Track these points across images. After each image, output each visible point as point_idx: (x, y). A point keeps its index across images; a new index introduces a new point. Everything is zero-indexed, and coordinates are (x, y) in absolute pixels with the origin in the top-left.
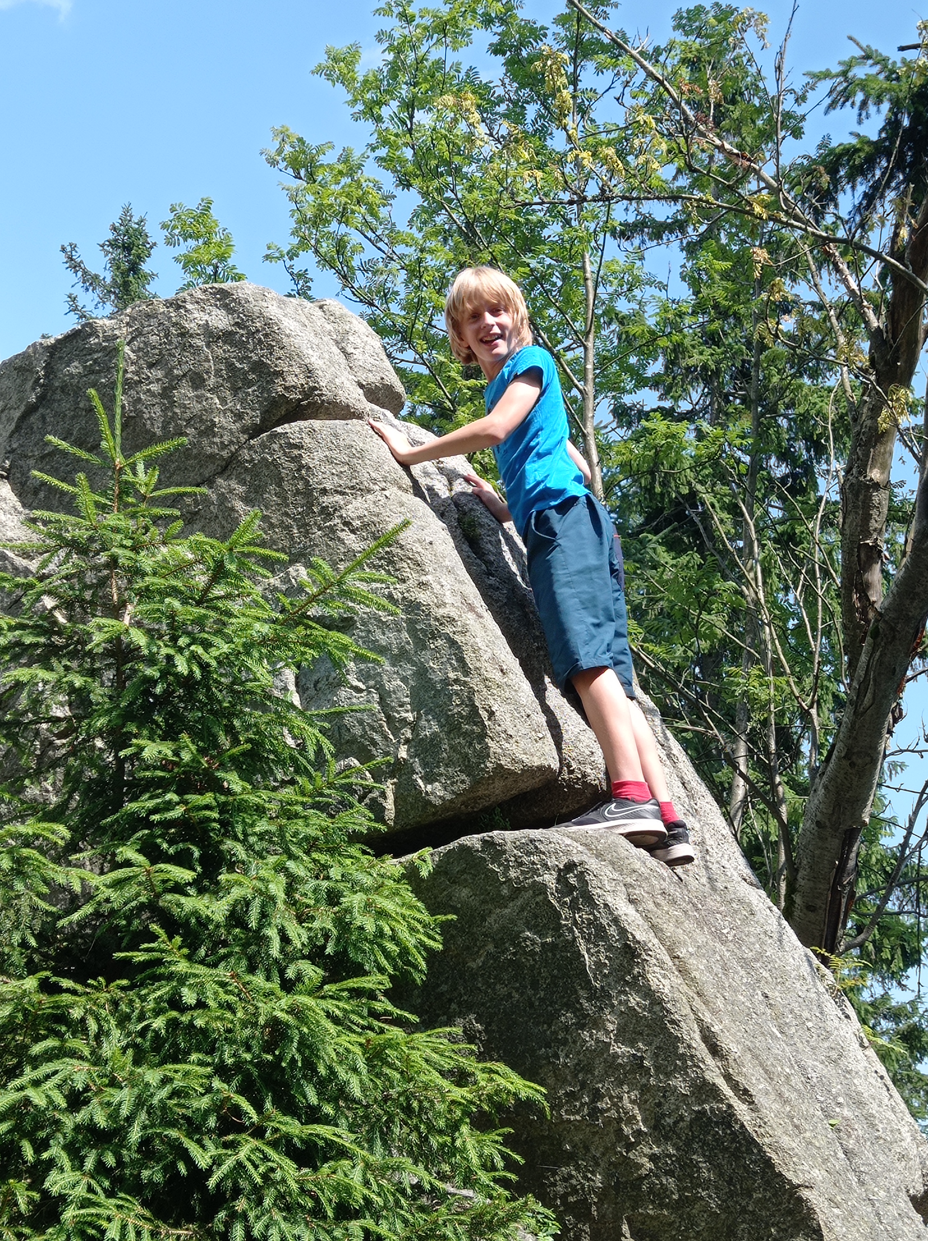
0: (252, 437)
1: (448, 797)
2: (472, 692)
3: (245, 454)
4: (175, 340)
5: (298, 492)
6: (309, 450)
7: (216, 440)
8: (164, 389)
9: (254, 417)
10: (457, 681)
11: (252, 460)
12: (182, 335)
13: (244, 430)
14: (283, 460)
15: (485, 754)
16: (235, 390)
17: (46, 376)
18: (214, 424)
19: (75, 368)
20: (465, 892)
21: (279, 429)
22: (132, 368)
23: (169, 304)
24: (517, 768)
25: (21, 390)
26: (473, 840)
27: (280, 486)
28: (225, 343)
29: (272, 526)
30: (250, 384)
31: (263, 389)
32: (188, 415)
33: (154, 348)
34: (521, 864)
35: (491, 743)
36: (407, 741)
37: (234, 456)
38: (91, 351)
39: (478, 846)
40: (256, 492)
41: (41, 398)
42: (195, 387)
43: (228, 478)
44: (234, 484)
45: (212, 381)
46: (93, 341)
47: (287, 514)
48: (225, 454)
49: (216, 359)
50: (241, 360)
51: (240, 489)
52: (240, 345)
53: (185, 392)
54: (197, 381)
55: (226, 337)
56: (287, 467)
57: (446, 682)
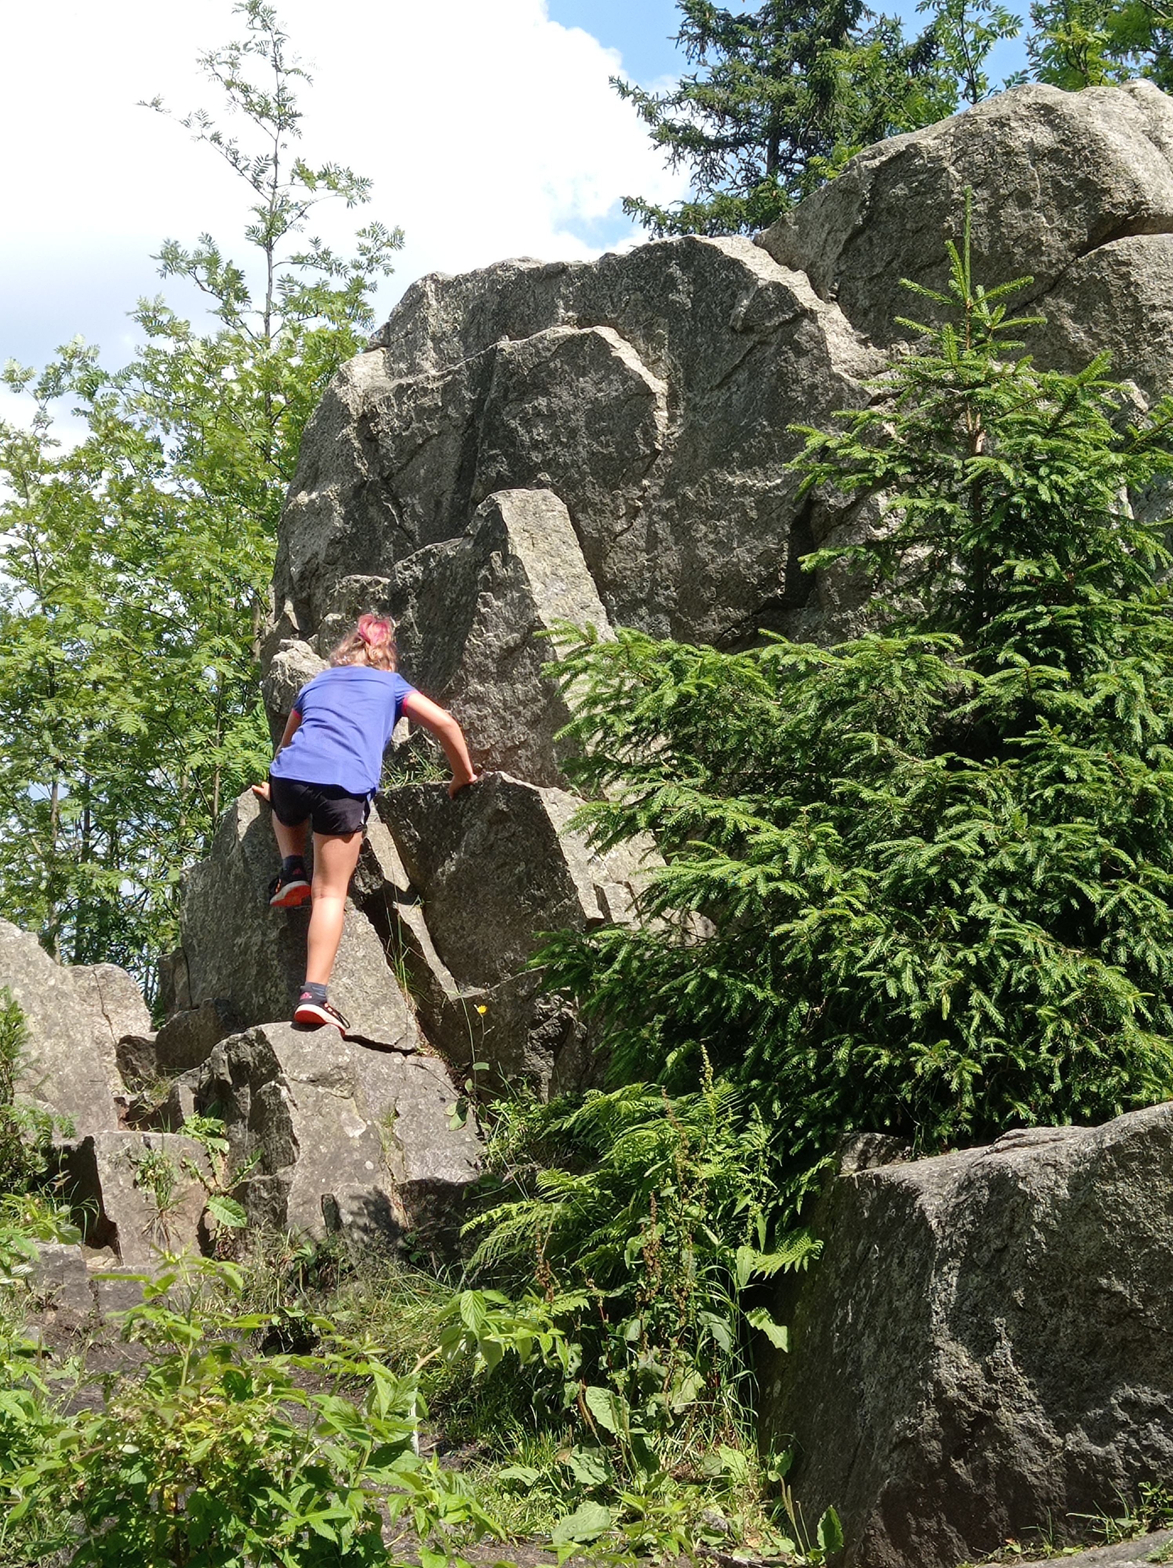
0: (1079, 255)
3: (1074, 273)
4: (1000, 159)
5: (1127, 309)
6: (1137, 266)
7: (1044, 259)
8: (991, 209)
9: (1081, 235)
11: (1081, 278)
12: (1008, 154)
13: (1072, 248)
14: (1111, 278)
16: (1062, 209)
17: (872, 198)
18: (1041, 243)
19: (900, 190)
21: (1107, 247)
22: (958, 189)
23: (994, 122)
25: (846, 213)
27: (1109, 303)
28: (1051, 160)
29: (1101, 343)
30: (1077, 202)
31: (1090, 207)
32: (1015, 234)
33: (980, 167)
37: (1062, 274)
38: (916, 172)
40: (1085, 309)
41: (868, 220)
42: (1022, 207)
43: (1057, 296)
44: (1062, 302)
45: (1038, 200)
46: (918, 162)
47: (1116, 331)
48: (1053, 272)
49: (1042, 177)
50: (1067, 178)
51: (1069, 307)
52: (1066, 163)
53: (1011, 212)
54: (1023, 200)
55: (1053, 154)
56: (1116, 283)
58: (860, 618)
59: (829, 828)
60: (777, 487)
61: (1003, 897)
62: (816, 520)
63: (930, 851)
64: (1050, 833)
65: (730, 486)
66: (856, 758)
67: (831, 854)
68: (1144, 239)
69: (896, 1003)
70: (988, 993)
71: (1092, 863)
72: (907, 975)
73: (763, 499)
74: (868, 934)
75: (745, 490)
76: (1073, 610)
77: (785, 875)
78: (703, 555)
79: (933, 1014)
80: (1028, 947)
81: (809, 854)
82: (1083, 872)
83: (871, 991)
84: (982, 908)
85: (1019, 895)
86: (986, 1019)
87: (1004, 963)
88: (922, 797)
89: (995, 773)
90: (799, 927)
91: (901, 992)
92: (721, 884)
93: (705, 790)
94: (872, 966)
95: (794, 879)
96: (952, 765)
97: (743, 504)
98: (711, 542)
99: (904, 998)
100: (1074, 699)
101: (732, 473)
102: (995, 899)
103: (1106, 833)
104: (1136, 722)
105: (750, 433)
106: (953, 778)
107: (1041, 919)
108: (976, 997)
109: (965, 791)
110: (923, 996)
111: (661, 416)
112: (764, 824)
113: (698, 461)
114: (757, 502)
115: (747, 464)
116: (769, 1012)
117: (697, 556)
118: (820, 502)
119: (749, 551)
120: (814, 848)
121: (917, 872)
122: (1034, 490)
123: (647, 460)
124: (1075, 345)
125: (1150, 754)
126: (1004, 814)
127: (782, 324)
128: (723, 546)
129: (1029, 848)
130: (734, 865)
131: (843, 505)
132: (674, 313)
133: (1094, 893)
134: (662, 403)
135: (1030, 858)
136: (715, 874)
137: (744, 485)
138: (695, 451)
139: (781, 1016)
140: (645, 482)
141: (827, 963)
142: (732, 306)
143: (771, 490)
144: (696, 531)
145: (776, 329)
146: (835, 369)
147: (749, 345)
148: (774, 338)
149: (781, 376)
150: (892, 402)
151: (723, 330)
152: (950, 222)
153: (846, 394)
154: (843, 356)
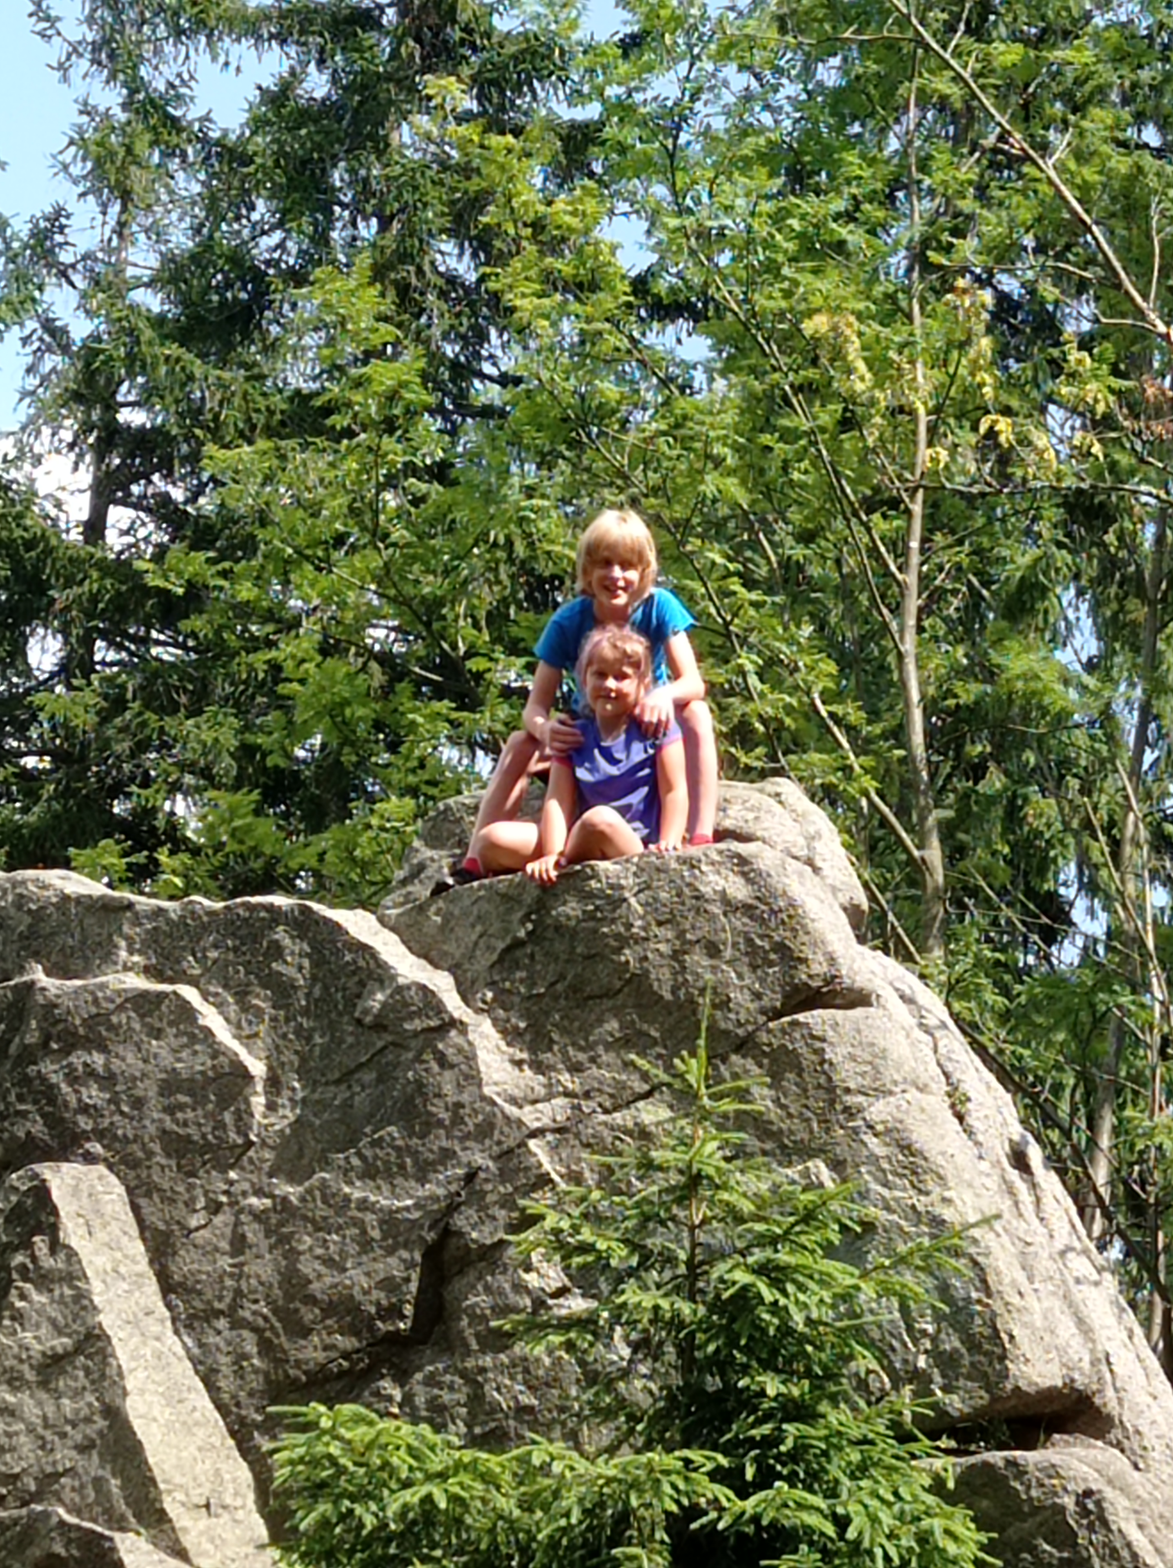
0: (770, 1019)
1: (967, 1410)
2: (995, 1314)
3: (764, 1037)
4: (688, 902)
5: (819, 1087)
6: (832, 1044)
7: (732, 1016)
8: (675, 952)
9: (773, 999)
10: (979, 1301)
11: (770, 1045)
12: (696, 898)
14: (804, 1051)
15: (1004, 1374)
16: (754, 968)
17: (538, 913)
18: (729, 1000)
19: (572, 910)
21: (801, 1017)
22: (639, 923)
23: (682, 861)
24: (1032, 1390)
25: (504, 919)
26: (997, 1457)
27: (799, 1075)
28: (744, 915)
29: (790, 1116)
30: (771, 964)
31: (785, 973)
32: (700, 984)
33: (665, 905)
34: (1044, 1485)
35: (1010, 1366)
36: (926, 1352)
37: (750, 1036)
38: (593, 895)
39: (1001, 1464)
41: (532, 934)
42: (710, 957)
43: (744, 1057)
44: (749, 1064)
45: (728, 953)
46: (594, 884)
47: (806, 1107)
48: (740, 1032)
49: (733, 929)
50: (762, 937)
52: (763, 922)
53: (697, 959)
54: (713, 950)
55: (747, 909)
56: (808, 1058)
57: (968, 1300)
58: (500, 1368)
60: (407, 1209)
62: (452, 1253)
65: (347, 1199)
68: (839, 1014)
73: (389, 1219)
75: (364, 1205)
78: (307, 1271)
97: (362, 1220)
98: (318, 1258)
101: (350, 1183)
105: (375, 1141)
111: (258, 1102)
113: (305, 1161)
114: (382, 1222)
115: (370, 1176)
117: (300, 1271)
118: (460, 1234)
119: (368, 1274)
123: (238, 1151)
127: (424, 1030)
128: (332, 1264)
131: (488, 1242)
132: (278, 986)
134: (259, 1088)
137: (365, 1200)
138: (301, 1149)
140: (233, 1175)
142: (359, 996)
143: (399, 1210)
144: (299, 1241)
145: (416, 1034)
146: (487, 1091)
147: (380, 1044)
148: (413, 1043)
149: (420, 1085)
150: (550, 1137)
151: (346, 1019)
152: (628, 955)
153: (499, 1120)
154: (496, 1077)
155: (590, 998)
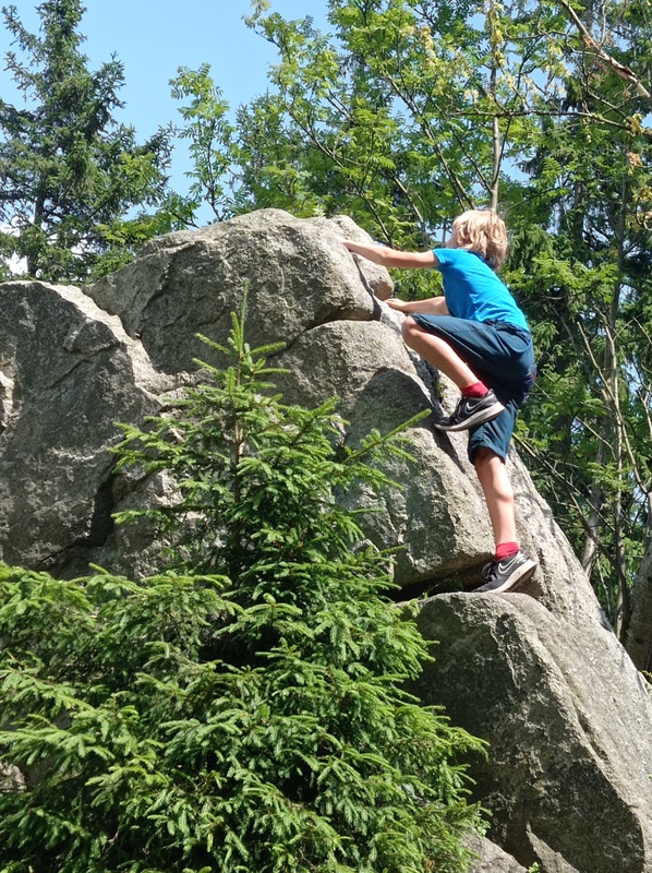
0: (308, 329)
1: (429, 568)
2: (446, 505)
3: (304, 339)
4: (258, 259)
5: (337, 368)
6: (346, 341)
7: (285, 328)
8: (250, 291)
9: (310, 315)
10: (437, 497)
11: (307, 344)
12: (264, 256)
13: (303, 323)
14: (328, 346)
15: (453, 544)
16: (298, 297)
17: (169, 273)
18: (283, 318)
19: (189, 271)
20: (439, 628)
21: (326, 325)
22: (229, 275)
23: (255, 234)
24: (472, 554)
25: (151, 281)
26: (446, 597)
27: (326, 362)
28: (292, 264)
29: (320, 388)
30: (308, 294)
31: (317, 298)
32: (266, 309)
33: (244, 263)
34: (475, 613)
35: (457, 538)
36: (403, 532)
37: (296, 340)
38: (201, 260)
39: (448, 600)
40: (310, 364)
41: (166, 288)
42: (271, 292)
43: (292, 353)
44: (295, 358)
45: (283, 289)
46: (203, 254)
47: (330, 381)
48: (290, 338)
49: (286, 275)
50: (302, 277)
51: (300, 362)
52: (302, 267)
53: (264, 295)
54: (273, 288)
55: (294, 261)
56: (331, 349)
57: (430, 497)
58: (143, 558)
59: (131, 709)
60: (90, 461)
61: (252, 765)
62: (116, 487)
63: (204, 730)
64: (285, 720)
65: (56, 457)
66: (153, 659)
67: (131, 728)
68: (351, 323)
69: (173, 839)
70: (237, 833)
71: (312, 743)
72: (182, 819)
73: (79, 468)
74: (157, 787)
75: (66, 461)
76: (305, 566)
77: (98, 743)
78: (32, 504)
79: (199, 848)
80: (268, 801)
81: (116, 728)
82: (307, 750)
83: (154, 829)
84: (238, 772)
85: (264, 764)
86: (236, 853)
87: (251, 812)
88: (197, 691)
89: (248, 676)
90: (104, 779)
91: (177, 831)
92: (50, 747)
93: (40, 676)
94: (157, 812)
95: (103, 745)
96: (220, 669)
97: (64, 470)
98: (38, 495)
99: (179, 835)
100: (301, 627)
101: (58, 448)
102: (246, 766)
103: (321, 723)
104: (343, 646)
105: (73, 421)
106: (220, 678)
107: (276, 781)
108: (230, 836)
109: (227, 688)
110: (192, 833)
111: (8, 403)
112: (82, 704)
113: (34, 437)
114: (75, 470)
115: (71, 443)
116: (76, 843)
117: (27, 504)
118: (119, 474)
119: (67, 504)
120: (119, 724)
121: (194, 744)
122: (283, 484)
124: (302, 387)
125: (350, 669)
126: (253, 704)
127: (101, 350)
128: (47, 499)
129: (272, 730)
130: (61, 733)
131: (137, 478)
132: (22, 333)
133: (314, 764)
134: (9, 394)
135: (273, 738)
136: (49, 739)
137: (66, 457)
138: (31, 430)
139: (86, 846)
141: (124, 808)
142: (66, 334)
143: (85, 462)
144: (28, 486)
145: (96, 353)
146: (137, 385)
147: (77, 361)
148: (95, 359)
149: (98, 385)
150: (175, 411)
151: (58, 349)
152: (223, 296)
153: (144, 403)
154: (144, 377)
155: (200, 324)
